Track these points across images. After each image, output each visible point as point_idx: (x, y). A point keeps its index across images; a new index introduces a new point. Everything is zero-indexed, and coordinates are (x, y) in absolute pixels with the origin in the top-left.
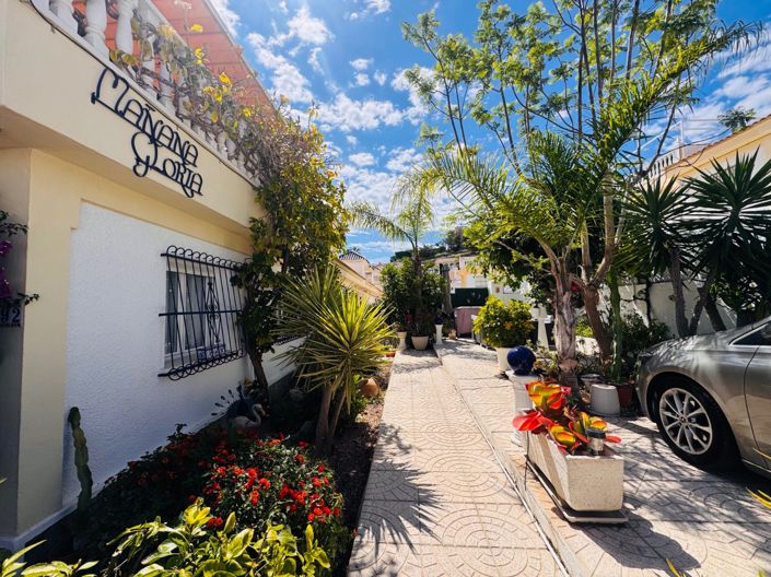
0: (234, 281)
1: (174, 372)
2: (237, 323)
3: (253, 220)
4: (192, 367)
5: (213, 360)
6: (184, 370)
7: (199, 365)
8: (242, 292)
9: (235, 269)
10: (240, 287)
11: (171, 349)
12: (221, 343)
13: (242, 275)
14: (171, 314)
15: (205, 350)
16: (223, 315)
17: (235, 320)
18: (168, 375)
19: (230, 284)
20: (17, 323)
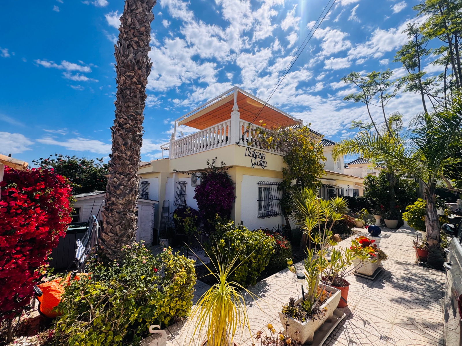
0: (278, 189)
1: (260, 217)
2: (279, 204)
3: (283, 169)
4: (265, 216)
5: (271, 215)
6: (263, 216)
7: (267, 216)
8: (281, 193)
9: (279, 184)
10: (280, 191)
11: (260, 210)
12: (273, 210)
13: (281, 187)
14: (260, 200)
15: (268, 212)
16: (274, 201)
17: (278, 202)
18: (259, 217)
19: (276, 190)
20: (234, 202)
